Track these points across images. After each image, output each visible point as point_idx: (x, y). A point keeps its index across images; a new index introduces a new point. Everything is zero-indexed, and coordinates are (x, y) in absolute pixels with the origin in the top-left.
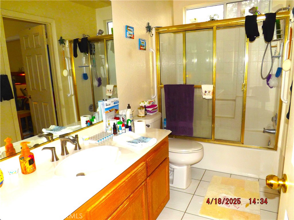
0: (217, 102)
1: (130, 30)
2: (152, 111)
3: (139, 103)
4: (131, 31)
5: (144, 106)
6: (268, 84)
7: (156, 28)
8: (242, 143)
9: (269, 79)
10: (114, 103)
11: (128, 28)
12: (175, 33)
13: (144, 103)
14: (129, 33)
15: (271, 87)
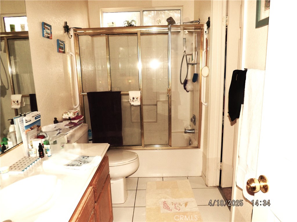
0: (145, 108)
1: (48, 28)
2: (78, 123)
3: (62, 115)
4: (49, 30)
5: (68, 118)
6: (185, 89)
7: (74, 29)
8: (170, 146)
9: (186, 84)
10: (36, 117)
11: (45, 26)
12: (93, 36)
13: (68, 115)
14: (46, 32)
15: (188, 91)
